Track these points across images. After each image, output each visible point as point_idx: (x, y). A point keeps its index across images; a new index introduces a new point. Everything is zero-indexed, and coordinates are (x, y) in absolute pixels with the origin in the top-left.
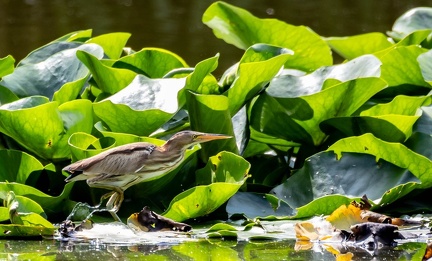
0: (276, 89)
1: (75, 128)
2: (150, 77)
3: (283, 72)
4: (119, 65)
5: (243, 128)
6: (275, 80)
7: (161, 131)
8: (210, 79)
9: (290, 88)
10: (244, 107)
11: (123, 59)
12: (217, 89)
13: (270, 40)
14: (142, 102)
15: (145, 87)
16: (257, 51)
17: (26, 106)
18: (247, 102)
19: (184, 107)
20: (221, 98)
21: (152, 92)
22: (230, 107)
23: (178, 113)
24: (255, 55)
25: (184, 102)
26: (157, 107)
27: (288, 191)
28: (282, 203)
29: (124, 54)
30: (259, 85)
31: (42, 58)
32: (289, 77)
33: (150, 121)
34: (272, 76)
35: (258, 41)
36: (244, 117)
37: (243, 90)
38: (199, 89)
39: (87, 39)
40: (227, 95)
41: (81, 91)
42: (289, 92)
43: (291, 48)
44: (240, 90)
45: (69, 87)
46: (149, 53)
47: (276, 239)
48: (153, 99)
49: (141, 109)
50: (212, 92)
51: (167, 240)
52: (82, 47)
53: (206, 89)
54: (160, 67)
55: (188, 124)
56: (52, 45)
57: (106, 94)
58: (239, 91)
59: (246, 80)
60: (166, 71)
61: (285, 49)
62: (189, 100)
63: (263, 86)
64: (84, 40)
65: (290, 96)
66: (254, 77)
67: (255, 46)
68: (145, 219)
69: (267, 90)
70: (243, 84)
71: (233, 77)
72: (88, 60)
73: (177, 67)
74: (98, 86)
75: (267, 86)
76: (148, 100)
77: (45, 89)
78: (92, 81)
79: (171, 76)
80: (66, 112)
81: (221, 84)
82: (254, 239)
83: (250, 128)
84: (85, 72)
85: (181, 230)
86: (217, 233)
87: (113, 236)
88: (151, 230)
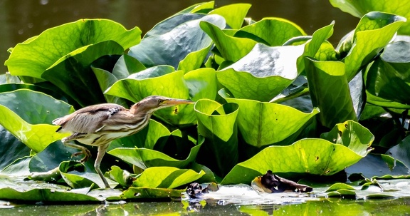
0: (390, 54)
1: (200, 95)
2: (270, 45)
3: (397, 38)
4: (240, 34)
5: (360, 92)
6: (388, 46)
7: (281, 96)
8: (326, 46)
9: (403, 54)
10: (361, 72)
11: (244, 29)
12: (334, 55)
13: (383, 8)
14: (262, 68)
15: (265, 55)
16: (371, 19)
17: (153, 75)
18: (363, 68)
19: (303, 73)
20: (338, 64)
21: (272, 60)
22: (346, 73)
23: (297, 79)
24: (370, 22)
25: (303, 68)
26: (276, 73)
27: (404, 152)
28: (398, 163)
29: (245, 24)
30: (374, 51)
31: (167, 29)
32: (403, 43)
33: (271, 87)
34: (387, 43)
35: (372, 9)
36: (361, 81)
37: (360, 57)
38: (317, 55)
39: (210, 10)
40: (344, 62)
41: (205, 59)
42: (403, 58)
43: (404, 16)
44: (356, 56)
45: (193, 56)
46: (269, 23)
47: (392, 197)
48: (273, 66)
49: (262, 76)
50: (329, 59)
51: (289, 200)
52: (205, 18)
53: (324, 56)
54: (279, 35)
55: (307, 89)
56: (176, 16)
57: (228, 63)
58: (356, 58)
59: (362, 46)
60: (285, 39)
61: (397, 16)
62: (308, 67)
63: (378, 52)
64: (207, 11)
65: (404, 61)
66: (370, 43)
67: (370, 14)
68: (268, 181)
69: (381, 55)
70: (359, 51)
71: (350, 44)
72: (212, 30)
73: (295, 36)
74: (221, 54)
75: (382, 52)
76: (267, 67)
77: (171, 59)
78: (215, 50)
79: (290, 43)
80: (191, 80)
81: (338, 50)
82: (371, 198)
83: (367, 92)
84: (209, 42)
85: (302, 191)
86: (336, 192)
87: (239, 197)
88: (274, 191)
